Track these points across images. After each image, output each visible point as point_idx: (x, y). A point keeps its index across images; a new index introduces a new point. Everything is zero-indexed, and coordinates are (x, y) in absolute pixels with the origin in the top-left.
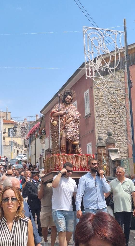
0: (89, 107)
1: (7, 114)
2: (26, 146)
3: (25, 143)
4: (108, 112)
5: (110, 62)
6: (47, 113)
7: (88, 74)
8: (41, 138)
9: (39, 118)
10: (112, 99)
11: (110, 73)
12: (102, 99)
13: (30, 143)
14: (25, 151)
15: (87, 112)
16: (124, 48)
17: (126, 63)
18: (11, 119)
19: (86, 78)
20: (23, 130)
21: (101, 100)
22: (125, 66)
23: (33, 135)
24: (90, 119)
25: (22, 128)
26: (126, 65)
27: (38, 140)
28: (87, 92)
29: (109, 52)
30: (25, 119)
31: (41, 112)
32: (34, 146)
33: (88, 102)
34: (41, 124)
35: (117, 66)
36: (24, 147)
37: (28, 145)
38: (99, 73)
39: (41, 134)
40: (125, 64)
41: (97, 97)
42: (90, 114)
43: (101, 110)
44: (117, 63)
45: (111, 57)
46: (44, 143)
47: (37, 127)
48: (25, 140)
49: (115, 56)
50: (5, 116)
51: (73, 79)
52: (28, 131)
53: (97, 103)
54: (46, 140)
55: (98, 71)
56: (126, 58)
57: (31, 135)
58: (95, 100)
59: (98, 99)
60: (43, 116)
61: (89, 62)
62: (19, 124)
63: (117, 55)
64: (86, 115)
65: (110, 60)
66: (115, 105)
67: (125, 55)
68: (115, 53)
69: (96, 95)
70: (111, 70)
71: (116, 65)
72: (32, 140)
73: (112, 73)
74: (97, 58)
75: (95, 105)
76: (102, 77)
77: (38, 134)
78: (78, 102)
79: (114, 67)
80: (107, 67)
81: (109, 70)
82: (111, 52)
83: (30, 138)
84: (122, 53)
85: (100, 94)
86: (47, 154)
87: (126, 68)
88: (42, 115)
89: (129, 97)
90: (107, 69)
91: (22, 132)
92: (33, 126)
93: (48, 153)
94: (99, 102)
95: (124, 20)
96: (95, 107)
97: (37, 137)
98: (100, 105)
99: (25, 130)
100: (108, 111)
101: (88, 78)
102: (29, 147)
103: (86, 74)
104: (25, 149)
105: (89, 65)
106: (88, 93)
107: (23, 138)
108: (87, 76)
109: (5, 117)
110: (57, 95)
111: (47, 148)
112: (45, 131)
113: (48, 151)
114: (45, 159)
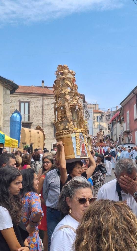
1: (96, 106)
2: (109, 129)
3: (109, 126)
6: (125, 105)
8: (120, 123)
9: (119, 109)
13: (113, 126)
14: (108, 132)
18: (99, 109)
20: (107, 117)
23: (114, 121)
25: (107, 116)
27: (118, 124)
30: (109, 109)
31: (120, 104)
32: (115, 128)
34: (120, 113)
36: (108, 129)
37: (111, 128)
39: (120, 120)
46: (123, 127)
47: (117, 115)
48: (108, 124)
50: (95, 107)
52: (111, 117)
54: (124, 125)
57: (113, 120)
60: (121, 108)
62: (105, 113)
72: (114, 124)
77: (119, 120)
83: (112, 123)
86: (125, 135)
88: (121, 106)
91: (107, 119)
92: (115, 115)
93: (125, 133)
97: (118, 122)
99: (109, 117)
102: (111, 129)
104: (109, 131)
107: (108, 123)
109: (95, 108)
110: (133, 92)
111: (125, 130)
112: (123, 118)
113: (125, 132)
114: (123, 138)
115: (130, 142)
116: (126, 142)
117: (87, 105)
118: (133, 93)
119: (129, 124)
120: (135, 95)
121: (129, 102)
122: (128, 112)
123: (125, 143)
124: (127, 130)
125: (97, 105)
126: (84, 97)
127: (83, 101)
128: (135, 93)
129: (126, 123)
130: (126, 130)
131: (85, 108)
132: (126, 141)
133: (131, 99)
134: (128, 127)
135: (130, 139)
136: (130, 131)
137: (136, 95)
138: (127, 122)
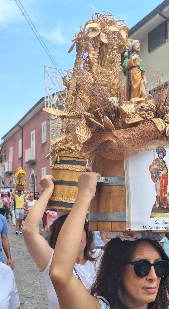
0: (46, 136)
6: (8, 140)
8: (1, 162)
12: (57, 129)
15: (44, 140)
21: (56, 131)
24: (46, 147)
28: (44, 124)
31: (2, 139)
33: (45, 133)
34: (2, 149)
38: (56, 107)
39: (1, 158)
41: (53, 128)
42: (46, 142)
46: (4, 166)
51: (33, 111)
53: (52, 133)
54: (6, 164)
55: (55, 105)
58: (51, 130)
59: (53, 129)
60: (4, 143)
61: (48, 97)
64: (43, 143)
69: (52, 126)
74: (55, 94)
75: (50, 134)
78: (36, 131)
85: (56, 126)
86: (6, 176)
88: (3, 141)
93: (7, 175)
94: (55, 132)
96: (51, 136)
98: (55, 135)
105: (48, 99)
106: (46, 125)
110: (18, 124)
111: (6, 171)
112: (5, 155)
113: (7, 173)
114: (4, 180)
115: (12, 186)
116: (7, 186)
118: (18, 126)
119: (12, 163)
121: (14, 136)
122: (11, 149)
123: (5, 187)
124: (10, 170)
128: (21, 126)
129: (9, 162)
130: (8, 170)
132: (8, 184)
133: (15, 133)
134: (11, 167)
135: (13, 182)
136: (12, 172)
138: (9, 160)
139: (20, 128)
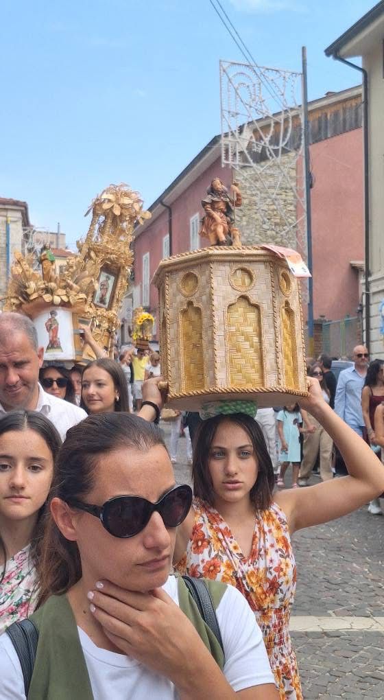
1: (57, 238)
4: (261, 238)
5: (271, 134)
7: (227, 158)
10: (270, 212)
11: (271, 158)
12: (249, 210)
16: (300, 106)
17: (303, 137)
18: (66, 248)
19: (223, 166)
21: (247, 212)
22: (300, 144)
26: (303, 142)
29: (270, 115)
35: (286, 142)
38: (248, 157)
40: (300, 139)
43: (248, 232)
44: (285, 136)
45: (273, 125)
46: (131, 296)
49: (282, 122)
50: (55, 240)
51: (194, 170)
53: (239, 219)
54: (136, 291)
55: (246, 152)
56: (303, 127)
59: (241, 210)
61: (230, 134)
63: (286, 120)
65: (272, 129)
66: (276, 224)
67: (302, 121)
68: (282, 117)
70: (272, 151)
71: (283, 140)
73: (274, 156)
74: (246, 126)
76: (254, 165)
79: (278, 145)
80: (265, 143)
81: (269, 150)
82: (274, 115)
84: (296, 117)
85: (246, 202)
87: (302, 147)
89: (305, 207)
90: (264, 148)
94: (244, 216)
95: (304, 49)
98: (245, 223)
100: (260, 235)
101: (227, 165)
103: (223, 157)
105: (230, 139)
108: (224, 161)
109: (55, 243)
110: (160, 201)
111: (137, 305)
112: (133, 271)
114: (131, 328)
117: (33, 233)
118: (160, 205)
119: (148, 289)
120: (165, 210)
121: (151, 228)
122: (146, 257)
124: (144, 305)
125: (60, 236)
126: (26, 208)
127: (23, 221)
128: (167, 204)
129: (141, 286)
130: (140, 305)
131: (27, 242)
133: (155, 221)
134: (146, 297)
136: (150, 308)
137: (168, 210)
138: (142, 282)
139: (164, 208)
